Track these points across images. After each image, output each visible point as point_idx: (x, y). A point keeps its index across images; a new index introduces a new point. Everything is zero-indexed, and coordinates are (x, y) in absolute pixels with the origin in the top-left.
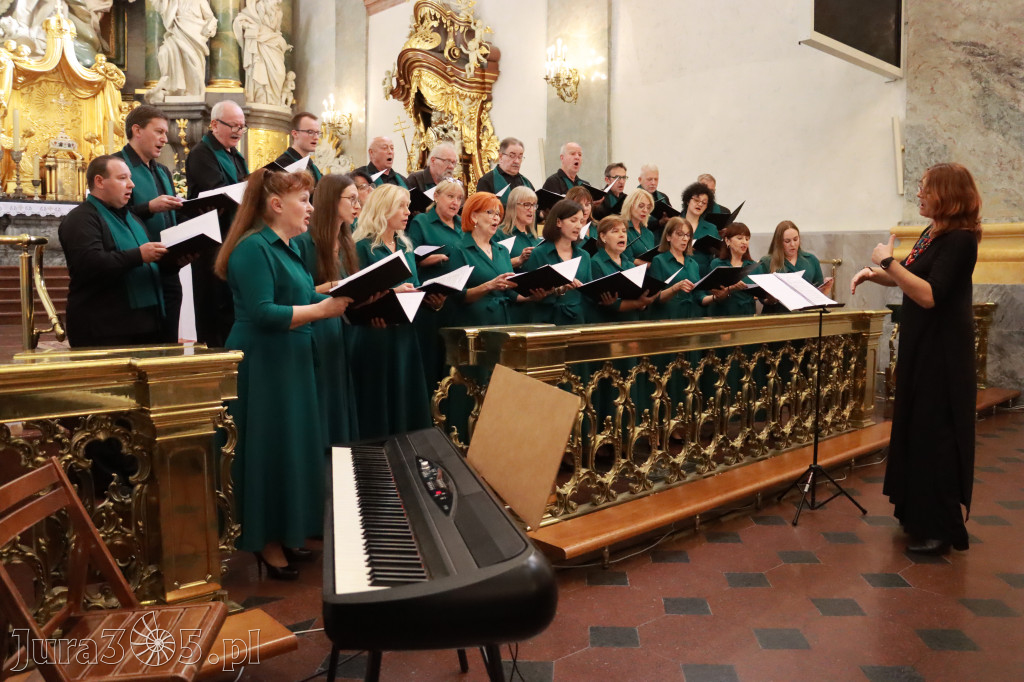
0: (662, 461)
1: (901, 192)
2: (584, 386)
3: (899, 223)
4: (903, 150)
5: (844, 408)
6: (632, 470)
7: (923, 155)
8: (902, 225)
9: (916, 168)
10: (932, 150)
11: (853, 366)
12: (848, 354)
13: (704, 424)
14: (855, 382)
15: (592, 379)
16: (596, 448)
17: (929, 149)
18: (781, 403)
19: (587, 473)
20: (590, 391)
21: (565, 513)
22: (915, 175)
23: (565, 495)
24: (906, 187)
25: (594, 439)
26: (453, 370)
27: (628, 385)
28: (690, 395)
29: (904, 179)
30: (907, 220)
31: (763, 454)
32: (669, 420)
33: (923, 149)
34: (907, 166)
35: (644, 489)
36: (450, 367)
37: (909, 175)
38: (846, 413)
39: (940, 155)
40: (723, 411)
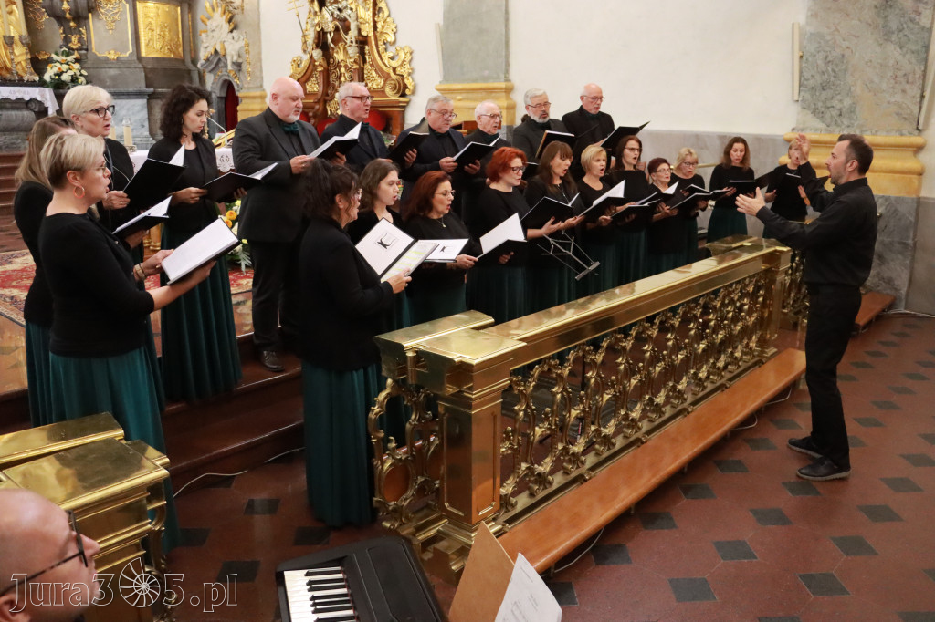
0: (595, 436)
1: (796, 99)
2: (524, 386)
3: (793, 129)
4: (801, 57)
5: (750, 339)
6: (567, 453)
7: (819, 62)
8: (795, 131)
9: (812, 76)
10: (830, 59)
11: (761, 299)
12: (757, 288)
13: (633, 390)
14: (763, 313)
15: (533, 376)
16: (536, 441)
17: (826, 57)
18: (700, 351)
19: (527, 468)
20: (531, 388)
21: (506, 512)
22: (811, 83)
23: (506, 495)
24: (802, 94)
25: (534, 435)
26: (389, 381)
27: (566, 372)
28: (622, 367)
29: (800, 86)
30: (801, 126)
31: (682, 403)
32: (602, 396)
33: (820, 56)
34: (804, 74)
35: (578, 467)
36: (386, 379)
37: (806, 82)
38: (752, 344)
39: (837, 65)
40: (649, 373)
